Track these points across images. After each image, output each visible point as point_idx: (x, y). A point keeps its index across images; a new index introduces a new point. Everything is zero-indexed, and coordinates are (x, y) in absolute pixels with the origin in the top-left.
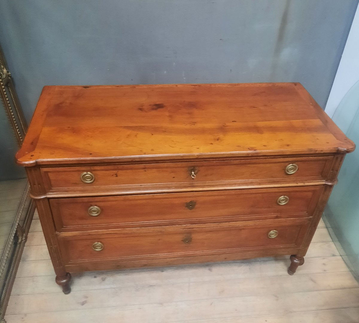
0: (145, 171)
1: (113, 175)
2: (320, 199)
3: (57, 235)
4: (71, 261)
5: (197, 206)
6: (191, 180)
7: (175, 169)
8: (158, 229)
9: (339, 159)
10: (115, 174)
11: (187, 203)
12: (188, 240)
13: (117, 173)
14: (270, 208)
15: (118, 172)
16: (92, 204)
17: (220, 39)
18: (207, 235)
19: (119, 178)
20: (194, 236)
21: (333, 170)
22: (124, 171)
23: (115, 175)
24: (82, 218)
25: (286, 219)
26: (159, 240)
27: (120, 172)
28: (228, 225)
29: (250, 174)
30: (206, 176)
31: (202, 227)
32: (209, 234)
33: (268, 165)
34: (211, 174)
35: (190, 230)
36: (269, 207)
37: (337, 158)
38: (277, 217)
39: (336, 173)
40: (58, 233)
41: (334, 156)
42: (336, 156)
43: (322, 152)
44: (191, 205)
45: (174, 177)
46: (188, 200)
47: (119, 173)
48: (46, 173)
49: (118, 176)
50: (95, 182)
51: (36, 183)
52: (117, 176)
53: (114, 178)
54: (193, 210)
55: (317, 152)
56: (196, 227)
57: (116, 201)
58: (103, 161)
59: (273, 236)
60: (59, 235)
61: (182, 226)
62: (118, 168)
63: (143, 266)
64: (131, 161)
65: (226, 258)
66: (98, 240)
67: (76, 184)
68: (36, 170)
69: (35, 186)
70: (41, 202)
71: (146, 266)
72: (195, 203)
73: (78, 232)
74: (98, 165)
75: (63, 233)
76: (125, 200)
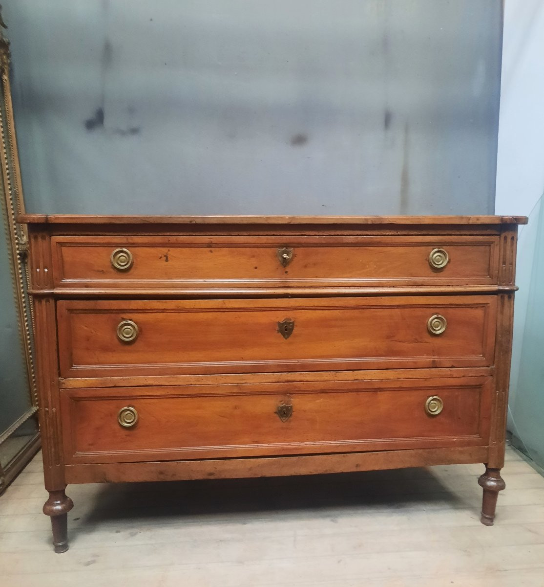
0: (211, 251)
1: (161, 257)
2: (499, 324)
3: (59, 383)
4: (77, 455)
5: (296, 331)
6: (283, 274)
7: (256, 249)
8: (232, 379)
9: (509, 240)
10: (165, 256)
11: (279, 323)
12: (285, 412)
13: (167, 254)
14: (418, 342)
15: (169, 250)
16: (124, 316)
18: (318, 401)
19: (170, 262)
20: (296, 402)
21: (504, 263)
22: (178, 249)
23: (165, 258)
24: (105, 349)
25: (451, 369)
26: (236, 408)
27: (173, 252)
28: (353, 378)
29: (375, 266)
30: (306, 266)
31: (308, 378)
32: (322, 399)
33: (401, 250)
34: (315, 264)
35: (287, 385)
36: (416, 341)
37: (506, 238)
38: (434, 365)
39: (511, 268)
40: (62, 379)
41: (500, 235)
42: (503, 235)
43: (479, 222)
44: (286, 329)
45: (256, 268)
46: (281, 317)
47: (169, 253)
48: (61, 244)
49: (169, 259)
50: (131, 271)
51: (41, 264)
52: (167, 260)
53: (163, 263)
54: (290, 339)
55: (471, 222)
56: (298, 378)
57: (163, 311)
58: (147, 219)
59: (437, 410)
60: (64, 383)
61: (273, 375)
62: (169, 241)
63: (206, 477)
64: (189, 223)
65: (357, 466)
66: (128, 402)
67: (102, 273)
68: (43, 238)
69: (38, 270)
70: (44, 302)
71: (212, 477)
72: (293, 323)
73: (97, 380)
74: (140, 234)
75: (70, 380)
76: (179, 310)
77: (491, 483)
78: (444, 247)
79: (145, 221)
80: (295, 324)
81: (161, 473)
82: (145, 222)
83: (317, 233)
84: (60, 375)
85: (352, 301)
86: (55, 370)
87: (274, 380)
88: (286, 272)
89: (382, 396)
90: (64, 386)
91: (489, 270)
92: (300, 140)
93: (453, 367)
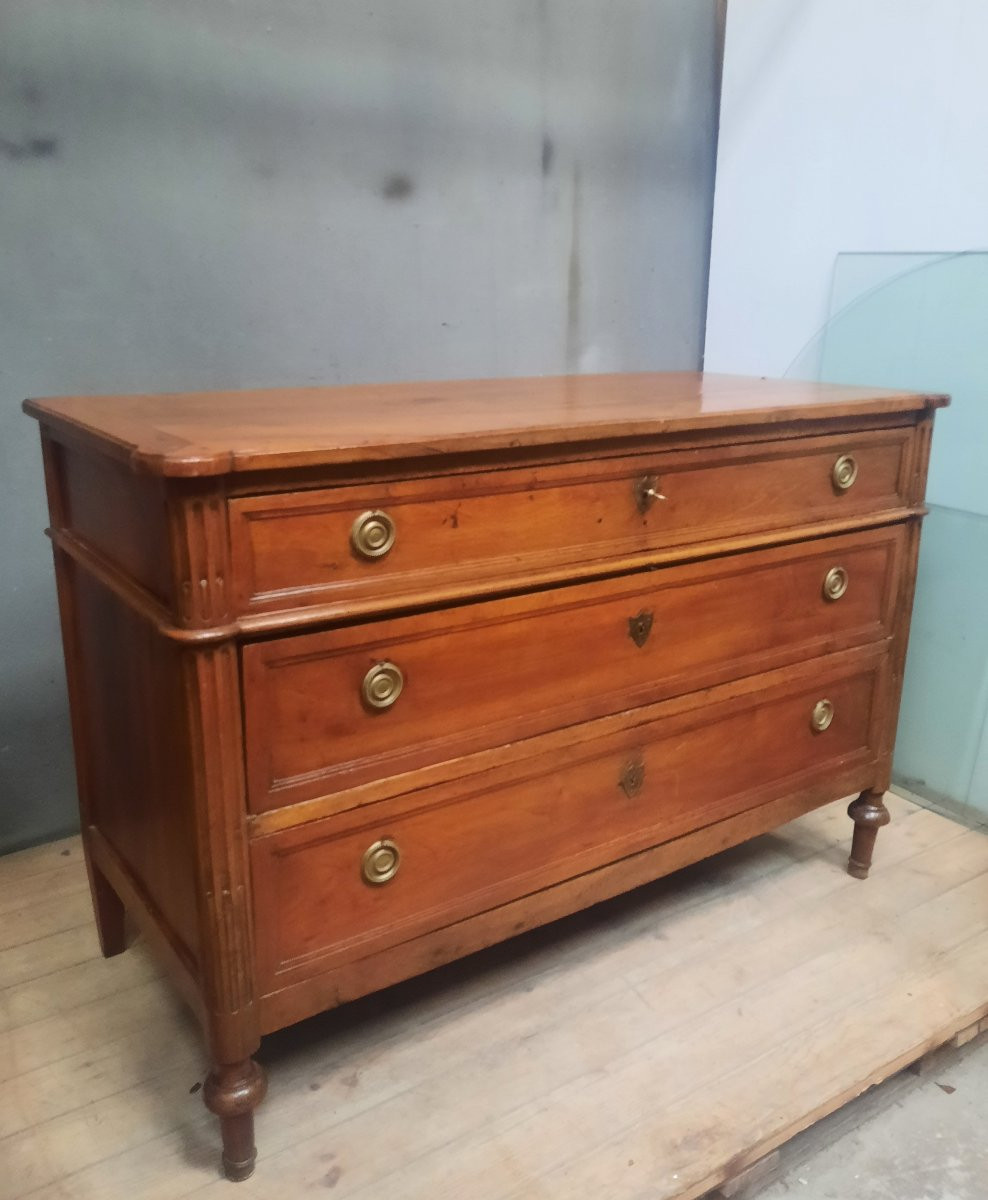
0: (531, 498)
1: (445, 521)
2: (903, 570)
3: (251, 828)
4: (284, 967)
5: (655, 629)
6: (640, 528)
7: (604, 484)
8: (560, 739)
9: (927, 434)
10: (452, 517)
11: (631, 620)
12: (633, 780)
13: (456, 512)
14: (809, 615)
15: (460, 505)
16: (377, 655)
17: (444, 324)
18: (679, 747)
19: (461, 530)
20: (650, 757)
21: (918, 470)
22: (477, 501)
23: (452, 521)
24: (338, 731)
25: (847, 651)
27: (467, 508)
28: (728, 696)
31: (670, 711)
32: (684, 744)
33: (800, 462)
34: (686, 502)
35: (639, 731)
36: (807, 615)
37: (923, 431)
38: (826, 650)
40: (254, 816)
41: (915, 426)
42: (919, 427)
44: (639, 630)
45: (600, 520)
46: (633, 608)
47: (459, 509)
48: (250, 516)
49: (459, 523)
51: (212, 569)
52: (455, 525)
53: (446, 534)
54: (645, 647)
56: (656, 715)
57: (448, 631)
58: (433, 446)
59: (825, 723)
60: (258, 826)
61: (620, 717)
62: (464, 485)
63: (511, 934)
64: (508, 446)
65: (724, 841)
66: (380, 831)
67: (333, 570)
68: (215, 507)
69: (204, 583)
70: (218, 657)
71: (521, 931)
72: (652, 616)
73: (324, 801)
74: (409, 477)
75: (271, 815)
76: (473, 626)
77: (872, 815)
78: (853, 452)
79: (433, 450)
80: (655, 617)
81: (438, 952)
82: (432, 453)
83: (694, 445)
84: (249, 812)
85: (735, 563)
86: (242, 802)
87: (621, 727)
88: (645, 523)
89: (761, 717)
90: (257, 832)
91: (897, 483)
92: (398, 188)
93: (848, 648)
